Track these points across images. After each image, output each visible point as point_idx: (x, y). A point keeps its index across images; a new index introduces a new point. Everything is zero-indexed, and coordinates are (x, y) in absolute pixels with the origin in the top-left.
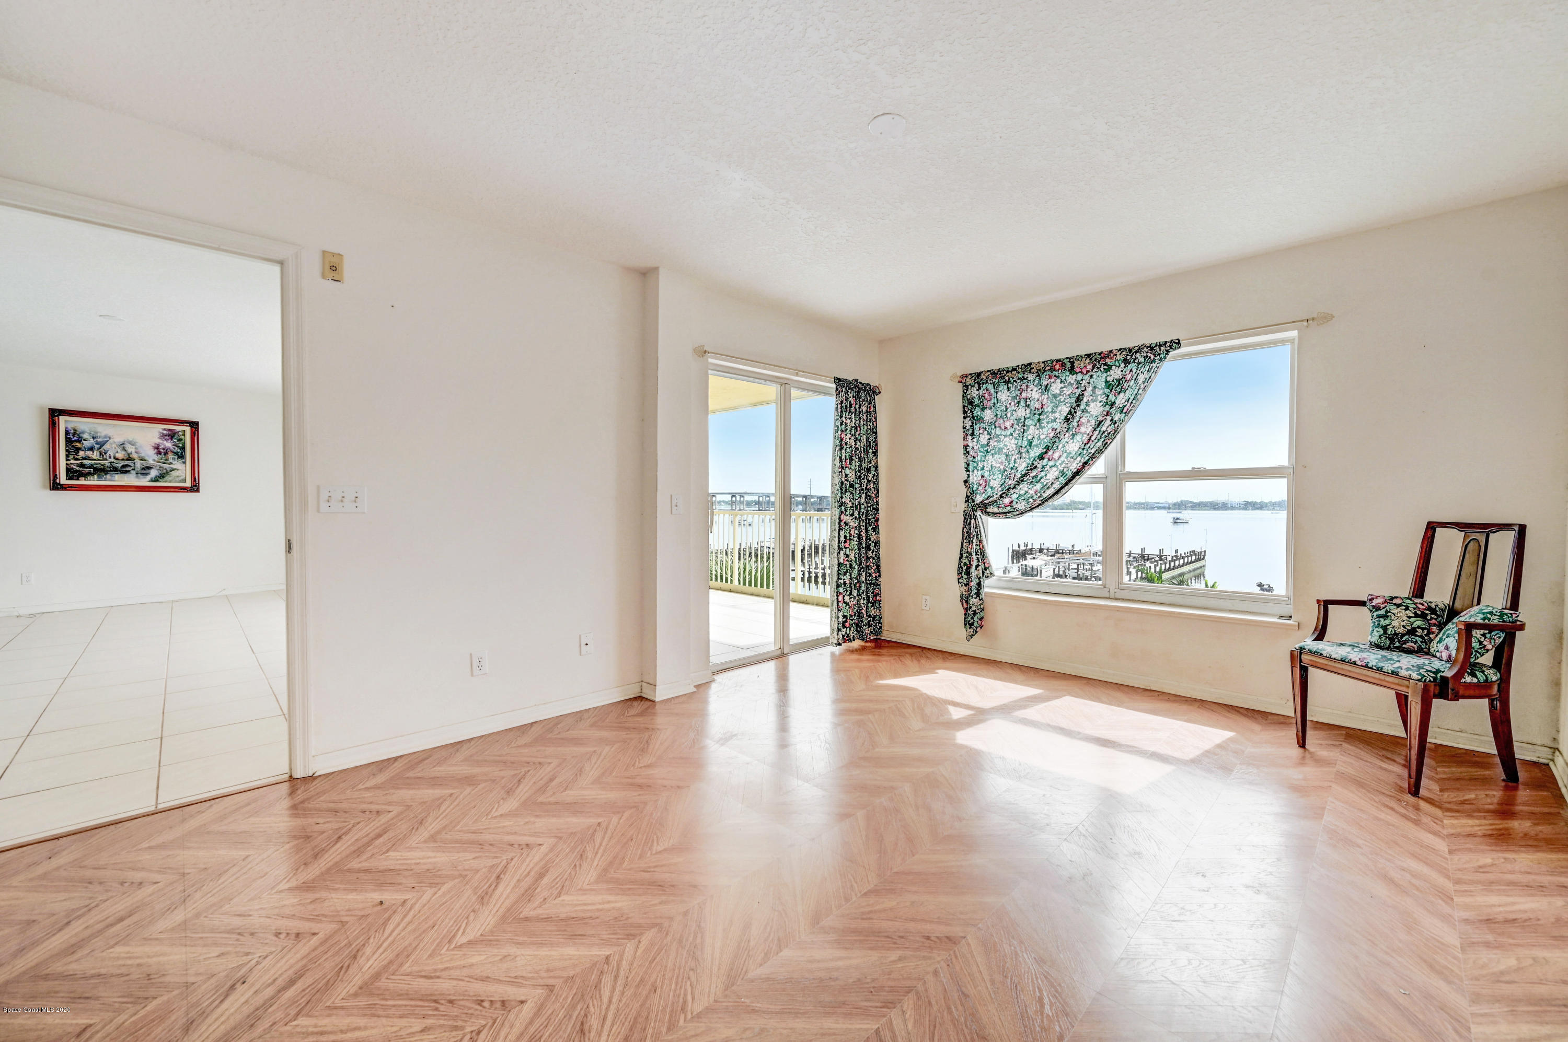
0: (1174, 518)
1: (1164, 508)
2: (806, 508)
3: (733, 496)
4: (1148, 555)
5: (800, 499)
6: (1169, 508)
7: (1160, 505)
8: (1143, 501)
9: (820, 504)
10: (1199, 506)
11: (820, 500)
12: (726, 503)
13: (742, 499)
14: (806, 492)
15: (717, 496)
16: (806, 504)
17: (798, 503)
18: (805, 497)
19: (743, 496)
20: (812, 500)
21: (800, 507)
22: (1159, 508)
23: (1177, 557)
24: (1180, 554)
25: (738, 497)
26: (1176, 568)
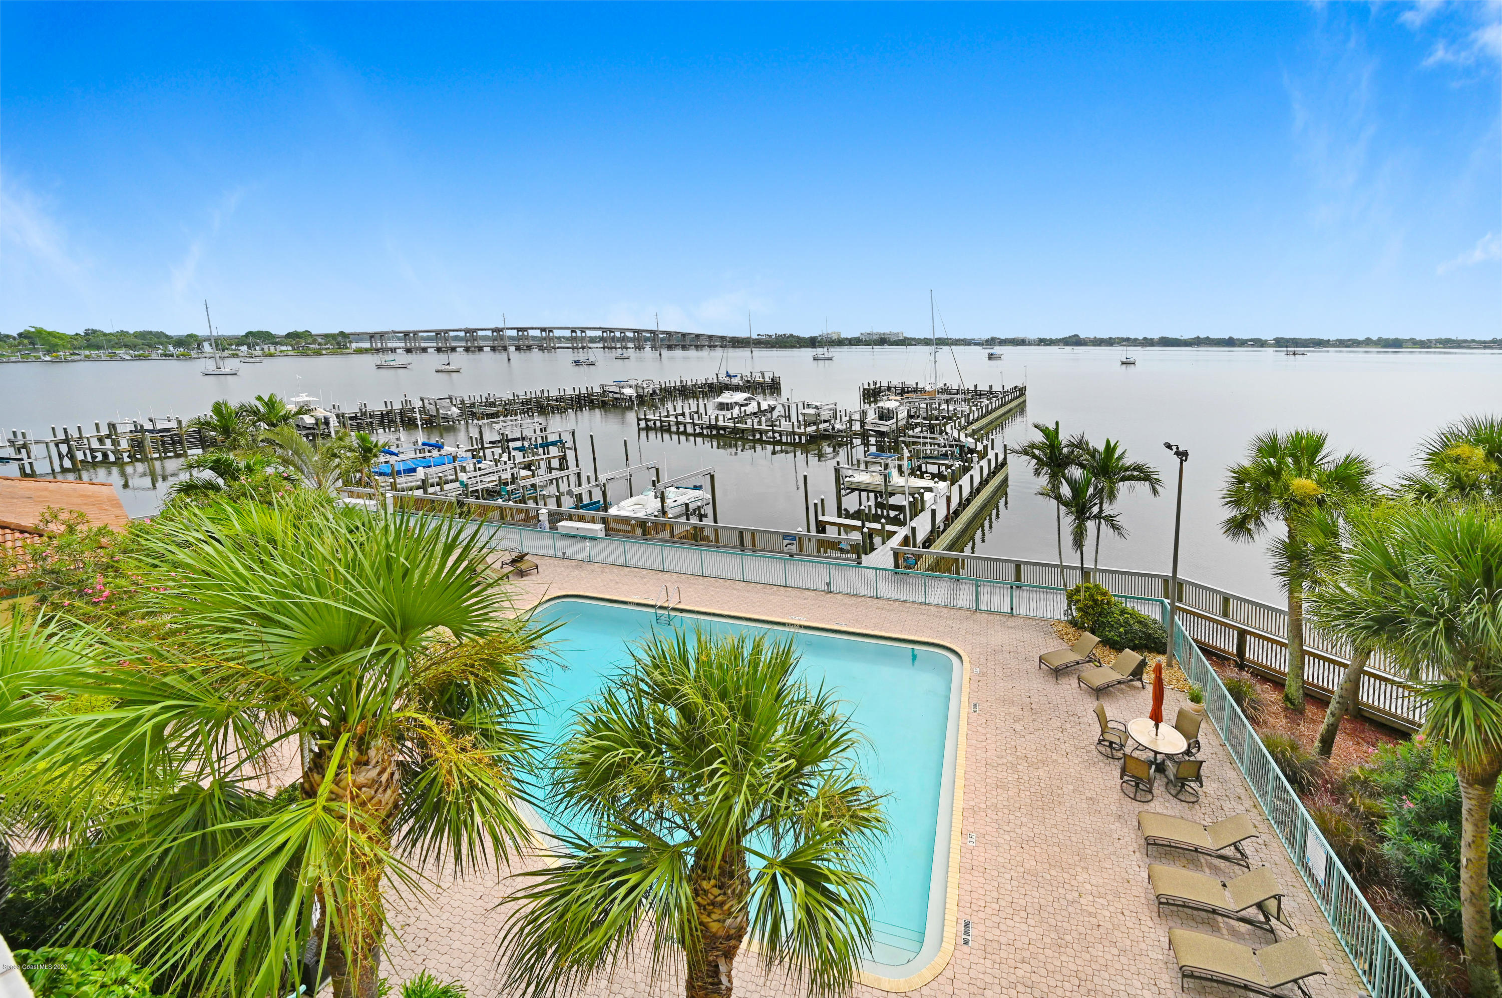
0: (989, 354)
1: (978, 344)
2: (655, 345)
4: (981, 391)
5: (648, 335)
6: (983, 345)
7: (975, 341)
8: (962, 337)
9: (669, 340)
10: (1007, 342)
11: (669, 336)
12: (567, 339)
13: (584, 334)
14: (653, 327)
15: (555, 331)
16: (654, 340)
17: (647, 340)
18: (652, 332)
19: (575, 332)
20: (661, 336)
21: (649, 343)
22: (975, 344)
23: (1004, 392)
24: (1006, 390)
25: (579, 333)
26: (1006, 404)
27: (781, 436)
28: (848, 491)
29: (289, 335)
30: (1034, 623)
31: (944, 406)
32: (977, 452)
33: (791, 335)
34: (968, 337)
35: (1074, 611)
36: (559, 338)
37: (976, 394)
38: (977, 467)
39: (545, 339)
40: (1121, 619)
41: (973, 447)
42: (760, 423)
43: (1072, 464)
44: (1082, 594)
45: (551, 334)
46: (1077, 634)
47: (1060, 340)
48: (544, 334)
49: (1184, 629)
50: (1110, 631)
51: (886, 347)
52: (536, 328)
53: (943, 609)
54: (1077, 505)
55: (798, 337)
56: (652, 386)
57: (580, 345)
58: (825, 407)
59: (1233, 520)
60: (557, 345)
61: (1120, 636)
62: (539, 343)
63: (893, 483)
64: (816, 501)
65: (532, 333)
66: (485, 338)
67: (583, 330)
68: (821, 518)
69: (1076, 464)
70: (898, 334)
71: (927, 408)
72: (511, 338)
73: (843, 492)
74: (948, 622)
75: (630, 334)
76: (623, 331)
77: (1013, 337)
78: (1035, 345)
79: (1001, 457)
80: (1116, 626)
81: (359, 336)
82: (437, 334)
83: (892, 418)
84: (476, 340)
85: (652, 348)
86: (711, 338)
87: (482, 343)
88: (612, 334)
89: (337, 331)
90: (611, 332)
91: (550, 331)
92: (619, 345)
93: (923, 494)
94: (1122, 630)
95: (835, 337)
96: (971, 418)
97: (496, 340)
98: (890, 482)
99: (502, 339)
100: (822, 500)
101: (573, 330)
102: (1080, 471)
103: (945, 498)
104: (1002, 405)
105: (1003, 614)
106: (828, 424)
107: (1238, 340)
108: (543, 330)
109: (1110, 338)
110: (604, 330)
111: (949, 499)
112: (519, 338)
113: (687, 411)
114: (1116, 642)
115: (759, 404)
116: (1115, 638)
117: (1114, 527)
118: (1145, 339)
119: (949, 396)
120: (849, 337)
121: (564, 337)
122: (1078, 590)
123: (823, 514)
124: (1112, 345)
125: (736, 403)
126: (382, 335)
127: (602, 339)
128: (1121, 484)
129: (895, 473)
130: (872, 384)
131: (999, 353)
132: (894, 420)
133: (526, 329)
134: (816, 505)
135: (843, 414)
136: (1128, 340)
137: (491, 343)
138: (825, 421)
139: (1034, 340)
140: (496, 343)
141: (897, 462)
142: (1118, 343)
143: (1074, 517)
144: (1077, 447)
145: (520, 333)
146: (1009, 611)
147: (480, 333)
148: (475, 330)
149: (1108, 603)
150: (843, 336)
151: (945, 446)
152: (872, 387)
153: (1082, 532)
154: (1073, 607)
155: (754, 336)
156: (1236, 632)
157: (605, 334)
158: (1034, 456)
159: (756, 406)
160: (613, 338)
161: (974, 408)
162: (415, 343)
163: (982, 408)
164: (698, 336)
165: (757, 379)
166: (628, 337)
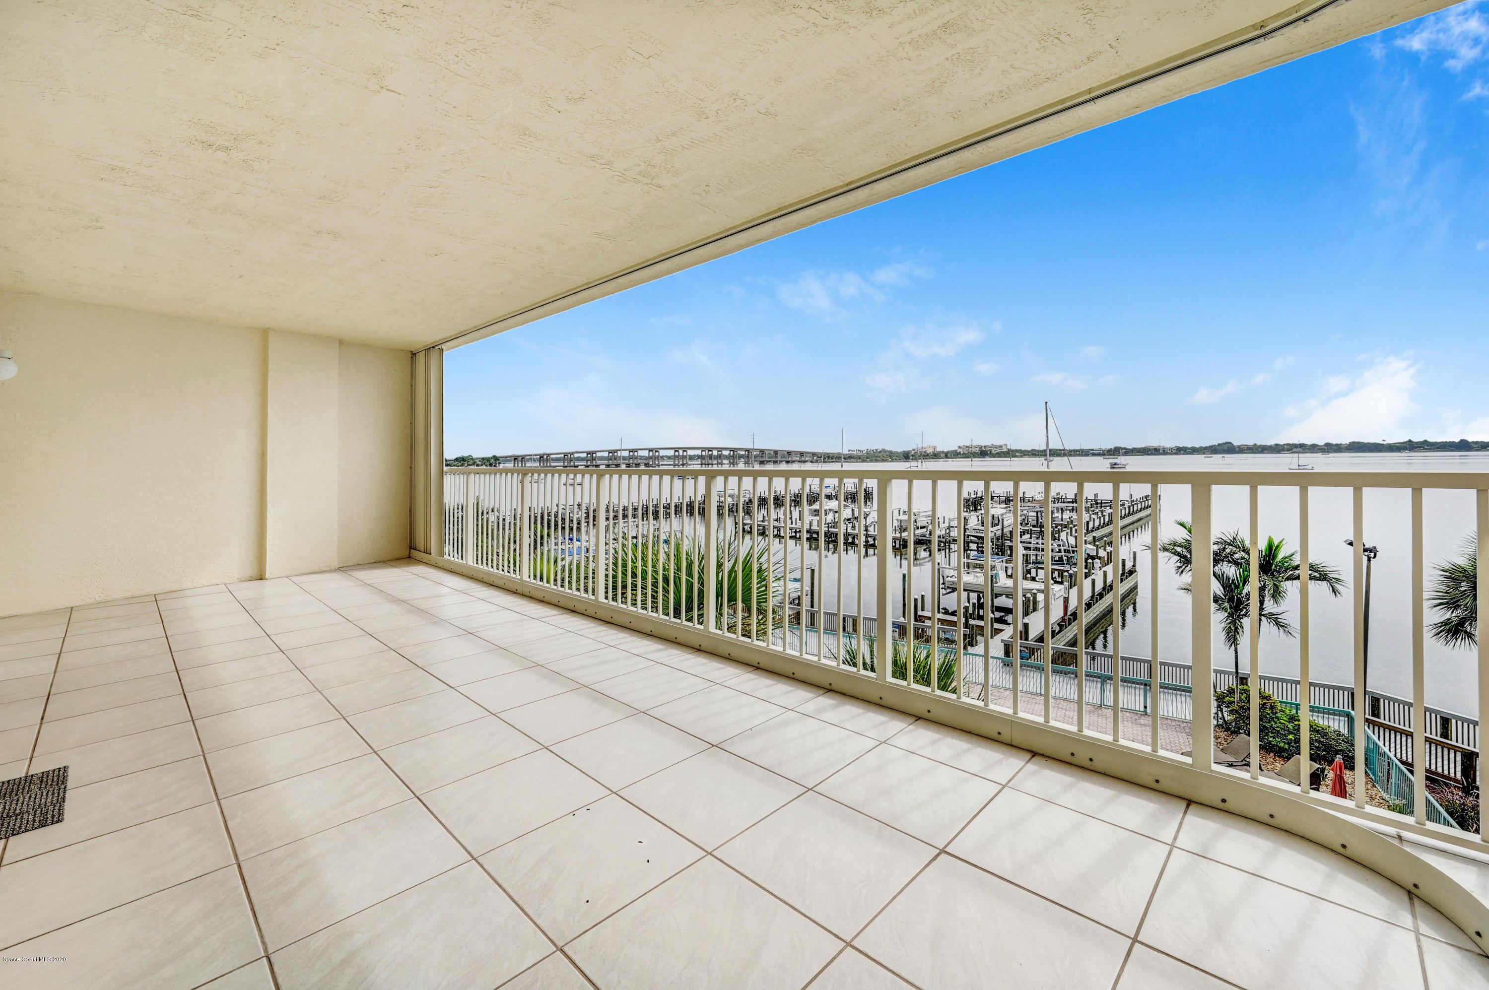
0: (1111, 464)
1: (1099, 455)
2: (748, 461)
3: (676, 451)
4: (1102, 500)
5: (742, 453)
6: (1104, 455)
7: (1094, 452)
8: (1078, 448)
9: (762, 457)
10: (1133, 452)
11: (762, 453)
12: (669, 458)
13: (685, 454)
14: (749, 446)
16: (748, 457)
17: (741, 456)
18: (748, 450)
19: (678, 451)
20: (755, 453)
21: (742, 460)
22: (1094, 455)
23: (1132, 501)
24: (1134, 498)
25: (681, 452)
26: (1134, 513)
27: (874, 540)
28: (949, 590)
29: (456, 460)
30: (1174, 724)
31: (1058, 515)
32: (1100, 558)
33: (884, 450)
34: (1086, 447)
35: (1225, 715)
36: (662, 457)
37: (1097, 503)
38: (1101, 573)
39: (651, 458)
40: (1290, 726)
41: (1094, 553)
42: (853, 527)
43: (1223, 561)
44: (1237, 696)
45: (657, 454)
46: (1229, 739)
47: (1206, 448)
48: (651, 454)
49: (1381, 744)
50: (1274, 738)
51: (987, 459)
52: (645, 449)
53: (1062, 702)
54: (1231, 600)
55: (891, 452)
56: (748, 496)
57: (681, 463)
58: (922, 514)
59: (1446, 623)
60: (661, 463)
61: (1289, 744)
62: (646, 462)
63: (999, 584)
64: (916, 597)
65: (641, 453)
66: (602, 458)
67: (685, 450)
68: (920, 613)
69: (1229, 562)
70: (1001, 446)
71: (1037, 516)
72: (624, 458)
73: (943, 591)
74: (1067, 713)
75: (726, 453)
76: (720, 450)
77: (1143, 446)
78: (1171, 454)
79: (1129, 565)
80: (1282, 732)
81: (506, 459)
82: (565, 456)
83: (998, 524)
84: (595, 460)
85: (745, 464)
86: (802, 454)
87: (599, 462)
88: (710, 453)
89: (491, 455)
90: (709, 451)
91: (656, 451)
92: (715, 462)
93: (1035, 594)
94: (1291, 737)
95: (930, 451)
96: (1091, 526)
97: (611, 459)
98: (996, 583)
99: (615, 459)
100: (923, 596)
101: (676, 450)
102: (1233, 568)
103: (1062, 599)
104: (1129, 514)
105: (1135, 712)
106: (925, 530)
107: (1476, 443)
108: (650, 450)
109: (1276, 445)
110: (703, 449)
111: (1066, 600)
112: (630, 458)
113: (781, 516)
114: (1283, 750)
115: (853, 510)
116: (1282, 745)
117: (1278, 624)
118: (1327, 445)
119: (1063, 505)
120: (945, 450)
121: (666, 456)
122: (1231, 691)
123: (923, 610)
124: (1279, 452)
125: (830, 510)
126: (523, 458)
127: (701, 457)
128: (1289, 583)
129: (1002, 575)
130: (972, 493)
131: (1123, 462)
132: (1000, 527)
133: (636, 451)
134: (916, 600)
135: (941, 520)
136: (1302, 446)
137: (606, 462)
138: (922, 528)
139: (1171, 449)
140: (610, 462)
141: (1004, 565)
142: (1288, 450)
143: (1226, 614)
144: (1229, 544)
145: (631, 454)
146: (1142, 709)
147: (599, 454)
148: (595, 452)
149: (1272, 708)
150: (939, 449)
151: (1060, 551)
152: (973, 496)
153: (1236, 628)
154: (1225, 709)
155: (846, 452)
156: (1459, 756)
157: (704, 453)
158: (1176, 553)
159: (851, 513)
160: (711, 457)
161: (1093, 516)
162: (547, 463)
163: (1104, 516)
164: (789, 453)
165: (850, 489)
166: (724, 455)
